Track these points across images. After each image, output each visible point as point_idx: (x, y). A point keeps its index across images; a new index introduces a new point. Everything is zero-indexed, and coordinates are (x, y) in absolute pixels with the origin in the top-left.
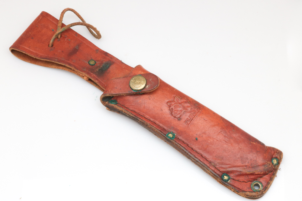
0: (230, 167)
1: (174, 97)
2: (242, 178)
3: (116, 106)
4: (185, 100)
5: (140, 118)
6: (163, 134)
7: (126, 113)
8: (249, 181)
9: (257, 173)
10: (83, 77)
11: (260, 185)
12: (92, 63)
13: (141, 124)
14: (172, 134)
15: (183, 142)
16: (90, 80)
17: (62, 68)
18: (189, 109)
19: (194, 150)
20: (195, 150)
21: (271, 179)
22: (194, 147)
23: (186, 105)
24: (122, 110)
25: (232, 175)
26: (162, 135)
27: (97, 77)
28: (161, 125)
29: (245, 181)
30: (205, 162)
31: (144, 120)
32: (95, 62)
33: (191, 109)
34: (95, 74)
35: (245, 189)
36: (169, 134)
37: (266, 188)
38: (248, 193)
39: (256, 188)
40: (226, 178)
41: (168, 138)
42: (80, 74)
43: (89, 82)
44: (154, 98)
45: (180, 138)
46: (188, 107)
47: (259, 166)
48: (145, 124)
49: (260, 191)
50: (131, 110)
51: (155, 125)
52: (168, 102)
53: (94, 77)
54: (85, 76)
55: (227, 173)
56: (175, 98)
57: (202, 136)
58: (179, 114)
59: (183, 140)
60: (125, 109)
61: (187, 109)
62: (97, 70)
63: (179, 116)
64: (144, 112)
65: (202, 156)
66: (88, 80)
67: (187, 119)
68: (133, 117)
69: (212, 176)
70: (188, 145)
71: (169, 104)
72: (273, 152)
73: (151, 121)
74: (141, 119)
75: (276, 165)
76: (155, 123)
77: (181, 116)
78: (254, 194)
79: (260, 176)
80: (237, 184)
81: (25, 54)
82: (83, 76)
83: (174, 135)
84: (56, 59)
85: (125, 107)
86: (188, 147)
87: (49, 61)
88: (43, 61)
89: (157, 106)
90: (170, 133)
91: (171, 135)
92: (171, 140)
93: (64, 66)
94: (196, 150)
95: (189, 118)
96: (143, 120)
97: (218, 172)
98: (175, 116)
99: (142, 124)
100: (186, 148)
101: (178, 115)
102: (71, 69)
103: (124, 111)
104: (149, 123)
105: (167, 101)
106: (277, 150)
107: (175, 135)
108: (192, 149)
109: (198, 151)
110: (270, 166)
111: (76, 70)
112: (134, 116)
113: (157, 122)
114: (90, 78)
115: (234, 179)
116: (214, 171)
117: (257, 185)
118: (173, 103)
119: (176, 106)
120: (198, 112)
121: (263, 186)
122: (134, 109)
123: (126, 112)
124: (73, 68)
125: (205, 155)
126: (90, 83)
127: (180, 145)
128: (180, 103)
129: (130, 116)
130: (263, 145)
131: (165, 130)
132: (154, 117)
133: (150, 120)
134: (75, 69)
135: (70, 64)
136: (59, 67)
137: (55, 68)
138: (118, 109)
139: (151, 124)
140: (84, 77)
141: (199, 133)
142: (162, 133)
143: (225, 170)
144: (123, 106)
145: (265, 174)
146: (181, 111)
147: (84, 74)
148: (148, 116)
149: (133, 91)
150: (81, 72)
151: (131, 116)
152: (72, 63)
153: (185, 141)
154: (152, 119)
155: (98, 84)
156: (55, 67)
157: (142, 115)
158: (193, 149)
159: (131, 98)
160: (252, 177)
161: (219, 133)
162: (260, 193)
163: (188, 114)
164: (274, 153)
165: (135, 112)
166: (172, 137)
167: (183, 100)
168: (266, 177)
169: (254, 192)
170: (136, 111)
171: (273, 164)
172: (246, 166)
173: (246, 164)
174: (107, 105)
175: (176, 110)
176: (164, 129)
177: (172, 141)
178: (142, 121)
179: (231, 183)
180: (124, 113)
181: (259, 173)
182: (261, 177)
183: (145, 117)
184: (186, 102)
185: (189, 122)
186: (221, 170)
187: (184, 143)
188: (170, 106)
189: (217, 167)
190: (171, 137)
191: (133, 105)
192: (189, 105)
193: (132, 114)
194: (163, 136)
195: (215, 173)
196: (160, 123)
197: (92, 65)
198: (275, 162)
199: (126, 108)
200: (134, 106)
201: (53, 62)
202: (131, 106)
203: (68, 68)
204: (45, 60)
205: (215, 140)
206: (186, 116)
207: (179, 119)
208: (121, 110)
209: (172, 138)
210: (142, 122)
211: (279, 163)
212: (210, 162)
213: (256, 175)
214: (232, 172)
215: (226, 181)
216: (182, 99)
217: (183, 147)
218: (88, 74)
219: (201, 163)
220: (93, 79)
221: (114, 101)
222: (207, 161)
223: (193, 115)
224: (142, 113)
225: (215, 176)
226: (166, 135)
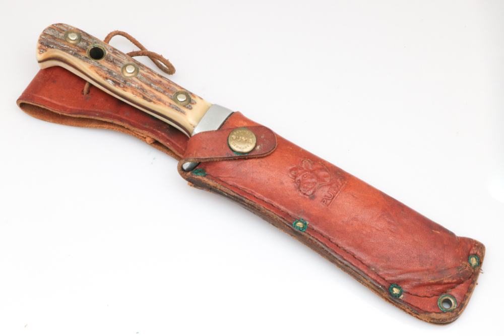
0: (401, 274)
1: (301, 162)
2: (422, 291)
3: (205, 179)
4: (319, 166)
5: (246, 198)
6: (287, 224)
7: (222, 191)
8: (434, 295)
9: (446, 281)
10: (143, 139)
11: (452, 301)
13: (249, 207)
14: (301, 222)
15: (322, 234)
16: (156, 143)
17: (107, 126)
18: (328, 180)
19: (340, 247)
20: (342, 247)
21: (470, 290)
22: (339, 243)
23: (322, 173)
24: (215, 186)
25: (406, 287)
26: (285, 224)
28: (282, 208)
29: (428, 295)
30: (361, 267)
31: (254, 201)
33: (331, 180)
35: (428, 308)
36: (297, 222)
37: (461, 306)
38: (434, 315)
39: (446, 306)
40: (396, 291)
41: (297, 230)
42: (138, 133)
43: (154, 147)
44: (269, 164)
45: (316, 228)
47: (449, 269)
48: (255, 208)
49: (452, 311)
50: (231, 185)
51: (273, 209)
52: (291, 170)
53: (163, 138)
54: (148, 136)
55: (398, 284)
56: (303, 162)
57: (352, 224)
58: (311, 188)
59: (322, 231)
60: (221, 183)
61: (324, 181)
64: (252, 188)
65: (354, 256)
66: (153, 143)
67: (325, 196)
68: (234, 196)
69: (372, 288)
70: (330, 240)
71: (293, 173)
72: (469, 246)
73: (265, 202)
74: (248, 199)
75: (475, 266)
76: (272, 205)
77: (314, 192)
78: (443, 316)
79: (452, 286)
80: (414, 301)
81: (44, 109)
82: (145, 137)
83: (306, 224)
84: (97, 112)
85: (220, 180)
86: (331, 243)
87: (85, 117)
88: (74, 118)
89: (274, 176)
90: (299, 221)
91: (300, 224)
92: (301, 232)
93: (112, 124)
94: (343, 246)
95: (329, 195)
96: (252, 201)
97: (382, 283)
98: (304, 192)
99: (251, 208)
100: (327, 244)
101: (309, 190)
102: (123, 127)
103: (219, 187)
104: (262, 206)
105: (291, 168)
106: (476, 242)
107: (308, 223)
108: (337, 246)
109: (347, 248)
110: (467, 269)
111: (132, 128)
112: (236, 195)
113: (276, 204)
114: (157, 139)
115: (409, 293)
116: (376, 281)
117: (448, 302)
118: (300, 171)
119: (305, 176)
120: (343, 184)
121: (456, 302)
122: (235, 183)
123: (223, 188)
124: (126, 125)
125: (358, 254)
126: (157, 148)
127: (317, 239)
128: (311, 172)
129: (230, 195)
130: (452, 234)
131: (290, 216)
132: (270, 196)
133: (264, 201)
134: (130, 127)
135: (121, 120)
136: (102, 126)
137: (96, 127)
138: (209, 184)
139: (266, 208)
140: (145, 138)
141: (346, 219)
142: (285, 222)
143: (393, 278)
144: (216, 179)
145: (459, 282)
146: (314, 183)
147: (146, 133)
148: (259, 195)
149: (234, 155)
150: (141, 131)
151: (232, 196)
152: (124, 118)
153: (325, 233)
154: (266, 199)
155: (172, 148)
156: (96, 126)
157: (250, 193)
158: (339, 245)
159: (230, 165)
160: (440, 288)
161: (380, 217)
162: (454, 314)
163: (326, 189)
164: (472, 247)
165: (237, 188)
166: (303, 228)
167: (315, 167)
168: (461, 287)
169: (443, 312)
170: (240, 186)
171: (471, 264)
172: (428, 270)
173: (428, 267)
174: (190, 179)
175: (306, 183)
176: (288, 214)
177: (303, 233)
178: (251, 203)
179: (405, 300)
180: (220, 190)
181: (450, 281)
182: (453, 288)
183: (255, 196)
184: (321, 169)
185: (329, 201)
186: (388, 278)
187: (324, 236)
188: (295, 177)
189: (380, 273)
190: (301, 226)
191: (233, 176)
192: (326, 173)
193: (233, 191)
194: (287, 225)
195: (378, 283)
196: (281, 204)
198: (474, 261)
199: (222, 181)
200: (235, 178)
201: (93, 117)
202: (230, 179)
203: (118, 126)
204: (78, 116)
205: (374, 230)
207: (313, 197)
208: (213, 187)
209: (303, 230)
210: (251, 205)
211: (480, 263)
212: (368, 267)
213: (445, 284)
214: (405, 281)
215: (397, 296)
216: (314, 164)
217: (321, 243)
218: (153, 133)
219: (354, 268)
220: (161, 141)
221: (200, 171)
222: (363, 264)
223: (334, 190)
224: (248, 190)
225: (379, 288)
226: (292, 225)
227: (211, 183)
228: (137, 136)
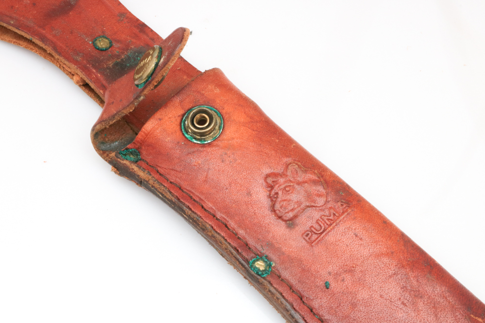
1: (287, 166)
3: (135, 168)
5: (188, 207)
6: (241, 259)
7: (156, 189)
10: (71, 75)
12: (102, 44)
13: (189, 222)
14: (264, 261)
15: (291, 287)
16: (85, 86)
17: (25, 44)
18: (321, 201)
19: (314, 314)
20: (318, 315)
22: (316, 306)
23: (315, 189)
24: (147, 179)
26: (238, 260)
27: (104, 82)
28: (241, 232)
31: (199, 213)
32: (111, 43)
33: (327, 202)
34: (100, 73)
36: (258, 260)
41: (253, 273)
42: (64, 66)
43: (84, 90)
44: (235, 160)
45: (285, 274)
46: (319, 196)
48: (198, 224)
50: (171, 182)
51: (225, 232)
52: (268, 176)
53: (97, 82)
54: (77, 74)
56: (290, 167)
57: (343, 280)
58: (292, 210)
60: (157, 176)
61: (314, 201)
62: (111, 64)
63: (291, 215)
64: (202, 193)
66: (83, 85)
67: (312, 226)
68: (171, 201)
70: (301, 299)
71: (270, 180)
73: (217, 219)
74: (190, 209)
76: (226, 226)
77: (296, 217)
82: (73, 73)
83: (270, 266)
84: (12, 18)
85: (158, 172)
86: (302, 304)
89: (239, 180)
90: (261, 259)
91: (260, 265)
92: (259, 277)
93: (30, 42)
94: (320, 314)
95: (317, 227)
96: (195, 213)
98: (280, 214)
99: (193, 224)
100: (295, 305)
101: (288, 212)
102: (45, 51)
103: (151, 182)
104: (209, 222)
105: (268, 171)
107: (273, 265)
108: (312, 311)
109: (326, 317)
111: (57, 57)
112: (174, 199)
113: (232, 224)
114: (88, 81)
118: (282, 180)
119: (287, 189)
120: (343, 213)
122: (179, 181)
123: (157, 185)
124: (49, 49)
126: (88, 94)
127: (281, 294)
129: (165, 197)
131: (249, 248)
132: (226, 210)
133: (214, 216)
134: (54, 54)
135: (43, 38)
136: (18, 42)
137: (10, 42)
138: (138, 176)
139: (215, 228)
140: (73, 75)
142: (238, 256)
144: (151, 168)
146: (299, 203)
147: (73, 68)
148: (210, 205)
150: (66, 62)
151: (168, 200)
152: (50, 37)
153: (297, 286)
154: (219, 215)
156: (11, 39)
157: (197, 199)
158: (314, 310)
161: (390, 277)
163: (317, 215)
165: (179, 188)
166: (264, 271)
167: (307, 176)
170: (183, 186)
174: (115, 162)
175: (285, 200)
176: (247, 245)
177: (262, 280)
178: (193, 215)
180: (153, 187)
183: (203, 207)
184: (315, 182)
185: (314, 237)
187: (293, 291)
188: (272, 187)
190: (262, 268)
191: (178, 169)
192: (322, 190)
193: (171, 193)
194: (240, 263)
196: (240, 226)
197: (102, 50)
199: (160, 174)
200: (180, 172)
201: (5, 25)
202: (173, 172)
203: (39, 47)
205: (376, 296)
206: (309, 220)
207: (291, 224)
208: (144, 180)
209: (262, 274)
210: (193, 219)
216: (306, 171)
217: (287, 301)
218: (83, 71)
220: (92, 86)
221: (131, 154)
223: (328, 219)
224: (197, 194)
226: (248, 262)
227: (142, 174)
228: (62, 68)
